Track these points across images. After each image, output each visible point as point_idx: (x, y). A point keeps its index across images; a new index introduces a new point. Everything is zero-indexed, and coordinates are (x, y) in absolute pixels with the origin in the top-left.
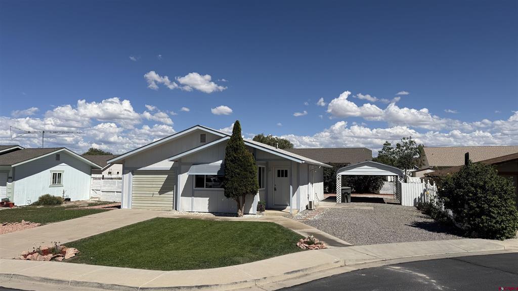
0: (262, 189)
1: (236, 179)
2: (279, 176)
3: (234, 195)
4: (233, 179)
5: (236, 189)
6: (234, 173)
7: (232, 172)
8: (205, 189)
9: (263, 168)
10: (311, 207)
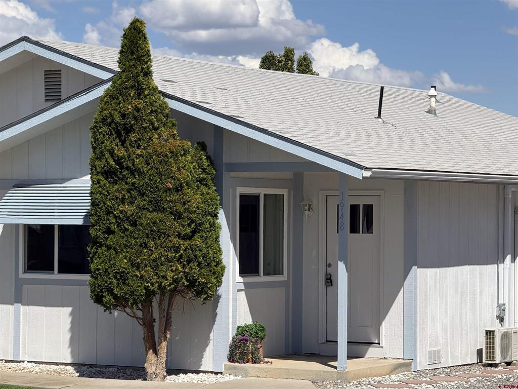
0: (262, 278)
1: (123, 241)
2: (354, 229)
3: (115, 297)
4: (111, 240)
5: (122, 277)
6: (115, 217)
7: (109, 213)
8: (56, 276)
9: (278, 199)
10: (491, 355)
